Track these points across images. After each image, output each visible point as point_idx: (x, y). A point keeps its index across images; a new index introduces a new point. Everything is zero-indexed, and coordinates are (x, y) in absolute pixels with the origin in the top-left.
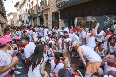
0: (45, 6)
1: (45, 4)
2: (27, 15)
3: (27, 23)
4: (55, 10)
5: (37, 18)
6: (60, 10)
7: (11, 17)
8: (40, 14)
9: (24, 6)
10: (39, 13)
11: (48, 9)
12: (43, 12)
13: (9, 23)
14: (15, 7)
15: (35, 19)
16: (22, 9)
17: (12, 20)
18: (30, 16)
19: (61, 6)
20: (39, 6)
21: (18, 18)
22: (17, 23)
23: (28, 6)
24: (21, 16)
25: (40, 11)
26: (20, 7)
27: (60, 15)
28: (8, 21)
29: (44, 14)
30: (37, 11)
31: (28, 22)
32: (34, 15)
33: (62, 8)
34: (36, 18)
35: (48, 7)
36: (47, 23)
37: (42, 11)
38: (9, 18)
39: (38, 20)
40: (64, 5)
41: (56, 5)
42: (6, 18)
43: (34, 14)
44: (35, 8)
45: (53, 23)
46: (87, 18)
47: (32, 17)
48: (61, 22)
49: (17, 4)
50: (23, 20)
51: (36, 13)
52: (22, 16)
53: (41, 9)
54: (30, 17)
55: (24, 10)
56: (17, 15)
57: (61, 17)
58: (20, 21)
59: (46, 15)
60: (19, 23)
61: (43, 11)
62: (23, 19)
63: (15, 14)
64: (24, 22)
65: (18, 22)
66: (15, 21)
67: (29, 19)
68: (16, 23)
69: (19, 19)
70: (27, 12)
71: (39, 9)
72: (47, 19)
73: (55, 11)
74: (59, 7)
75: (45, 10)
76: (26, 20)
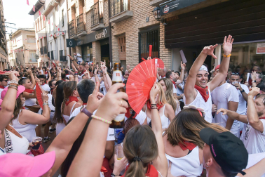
0: (118, 11)
1: (118, 5)
2: (64, 36)
3: (63, 59)
4: (148, 21)
5: (94, 45)
6: (164, 21)
7: (19, 42)
8: (103, 35)
9: (57, 10)
10: (100, 30)
11: (129, 18)
12: (110, 27)
13: (11, 59)
14: (32, 13)
15: (85, 47)
16: (52, 18)
17: (20, 51)
18: (73, 40)
19: (167, 10)
20: (101, 10)
21: (38, 46)
22: (34, 59)
23: (70, 12)
24: (45, 38)
25: (102, 26)
26: (46, 14)
27: (166, 38)
28: (9, 52)
29: (115, 32)
30: (93, 26)
31: (65, 57)
32: (85, 38)
33: (170, 15)
34: (90, 45)
35: (127, 14)
36: (123, 61)
37: (110, 24)
38: (13, 45)
39: (95, 51)
40: (176, 5)
41: (153, 5)
42: (5, 44)
43: (84, 32)
44: (90, 16)
45: (140, 60)
47: (78, 42)
49: (39, 6)
50: (52, 52)
51: (89, 31)
52: (49, 39)
53: (106, 20)
54: (72, 43)
55: (57, 24)
56: (34, 37)
57: (166, 42)
58: (42, 53)
59: (122, 38)
60: (39, 60)
61: (113, 24)
62: (51, 48)
63: (29, 34)
64: (53, 58)
65: (37, 57)
66: (27, 54)
67: (68, 49)
68: (30, 60)
69: (41, 49)
70: (66, 28)
71: (101, 19)
72: (123, 48)
73: (150, 24)
74: (162, 14)
75: (118, 22)
76: (61, 51)
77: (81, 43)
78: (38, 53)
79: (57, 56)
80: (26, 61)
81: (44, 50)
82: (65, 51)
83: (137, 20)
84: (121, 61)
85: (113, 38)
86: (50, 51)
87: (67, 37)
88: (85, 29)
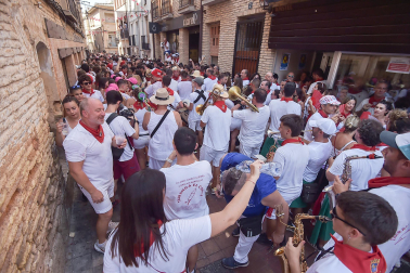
2: (146, 17)
3: (146, 46)
4: (250, 7)
5: (181, 32)
6: (272, 10)
8: (193, 21)
10: (189, 14)
12: (202, 11)
13: (90, 41)
15: (170, 34)
17: (98, 33)
18: (157, 24)
21: (117, 28)
22: (114, 43)
24: (126, 18)
25: (191, 8)
27: (271, 34)
28: (87, 33)
29: (207, 19)
30: (182, 7)
31: (148, 44)
32: (171, 22)
33: (281, 2)
34: (177, 32)
36: (215, 58)
37: (202, 7)
38: (91, 25)
39: (182, 38)
42: (81, 26)
43: (170, 15)
45: (235, 59)
46: (393, 59)
47: (162, 28)
48: (268, 62)
50: (133, 37)
51: (177, 14)
52: (130, 20)
54: (156, 28)
56: (113, 15)
57: (270, 40)
58: (122, 36)
59: (215, 27)
60: (120, 45)
61: (206, 8)
62: (133, 31)
64: (134, 44)
65: (117, 41)
66: (106, 36)
67: (151, 35)
68: (110, 45)
70: (149, 8)
72: (215, 41)
73: (253, 12)
75: (212, 5)
76: (143, 37)
77: (165, 28)
78: (118, 36)
79: (138, 41)
80: (106, 45)
81: (125, 34)
82: (148, 36)
83: (236, 5)
84: (212, 57)
85: (204, 27)
86: (131, 34)
87: (150, 20)
88: (171, 12)
